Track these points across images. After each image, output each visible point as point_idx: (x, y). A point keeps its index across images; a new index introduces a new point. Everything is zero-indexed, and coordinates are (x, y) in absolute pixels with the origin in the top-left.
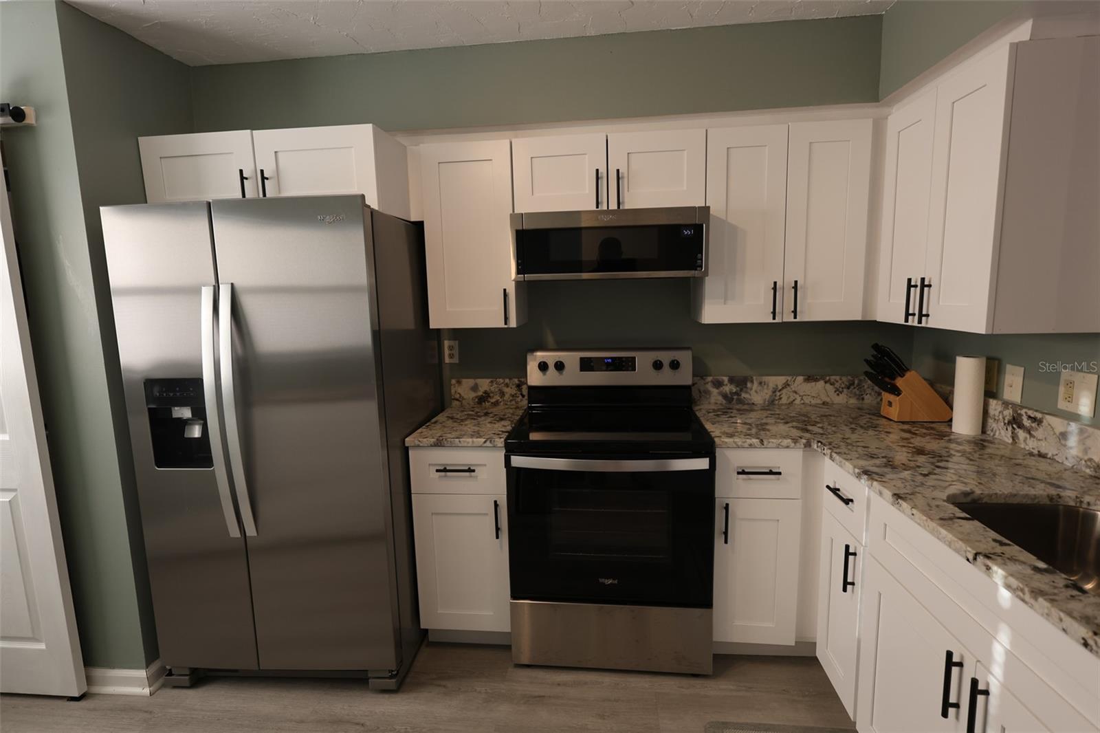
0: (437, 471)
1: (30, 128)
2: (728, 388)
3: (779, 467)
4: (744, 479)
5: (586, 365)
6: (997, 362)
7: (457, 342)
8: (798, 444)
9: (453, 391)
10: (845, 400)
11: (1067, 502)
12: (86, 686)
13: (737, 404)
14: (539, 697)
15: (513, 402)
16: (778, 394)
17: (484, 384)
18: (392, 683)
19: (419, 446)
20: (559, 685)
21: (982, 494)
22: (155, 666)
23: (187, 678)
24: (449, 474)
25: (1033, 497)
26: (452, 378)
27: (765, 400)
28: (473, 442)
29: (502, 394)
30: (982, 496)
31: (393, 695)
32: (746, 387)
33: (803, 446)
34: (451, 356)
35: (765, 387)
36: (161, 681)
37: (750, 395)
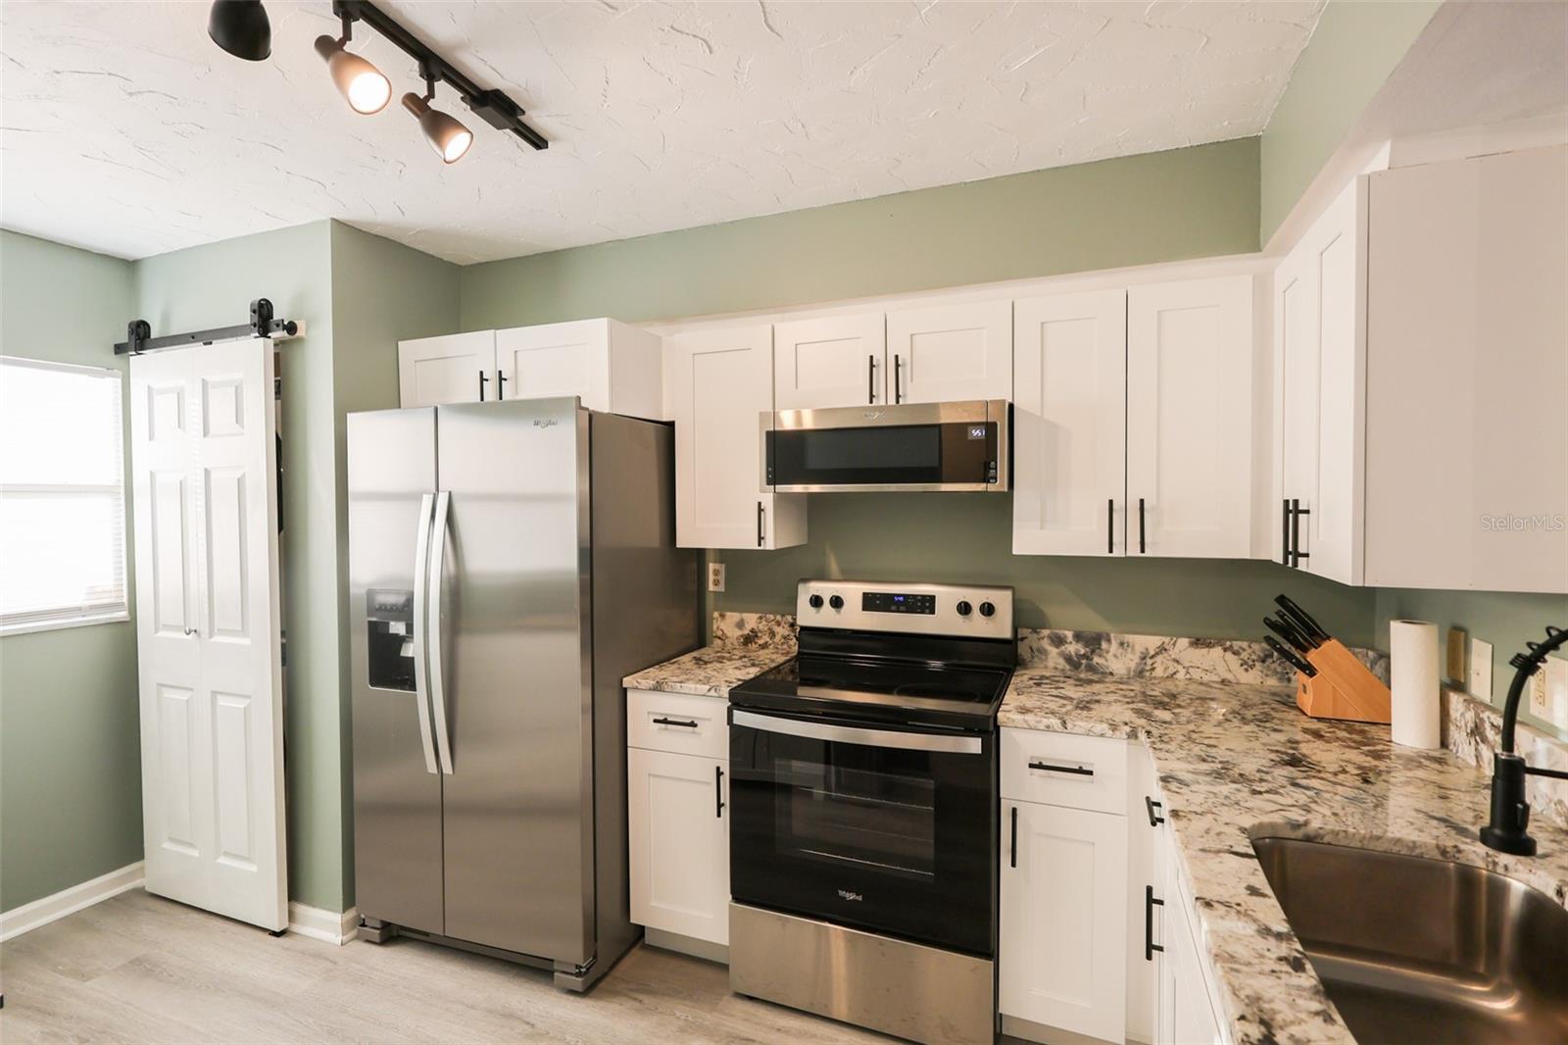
0: (655, 721)
1: (300, 340)
2: (1073, 648)
3: (1093, 764)
4: (1041, 776)
5: (871, 602)
6: (1463, 634)
7: (724, 565)
8: (1117, 733)
9: (715, 627)
10: (1259, 680)
11: (1472, 860)
12: (287, 923)
13: (1087, 671)
14: (748, 1040)
15: (785, 646)
16: (1149, 662)
17: (752, 620)
18: (578, 983)
19: (637, 688)
20: (779, 1030)
21: (1321, 828)
22: (351, 913)
23: (378, 932)
24: (670, 726)
25: (1411, 845)
26: (716, 610)
27: (1129, 671)
28: (696, 689)
29: (773, 634)
30: (1321, 831)
31: (578, 999)
32: (1100, 648)
33: (1126, 737)
34: (716, 583)
35: (1129, 650)
36: (354, 933)
37: (1106, 660)
